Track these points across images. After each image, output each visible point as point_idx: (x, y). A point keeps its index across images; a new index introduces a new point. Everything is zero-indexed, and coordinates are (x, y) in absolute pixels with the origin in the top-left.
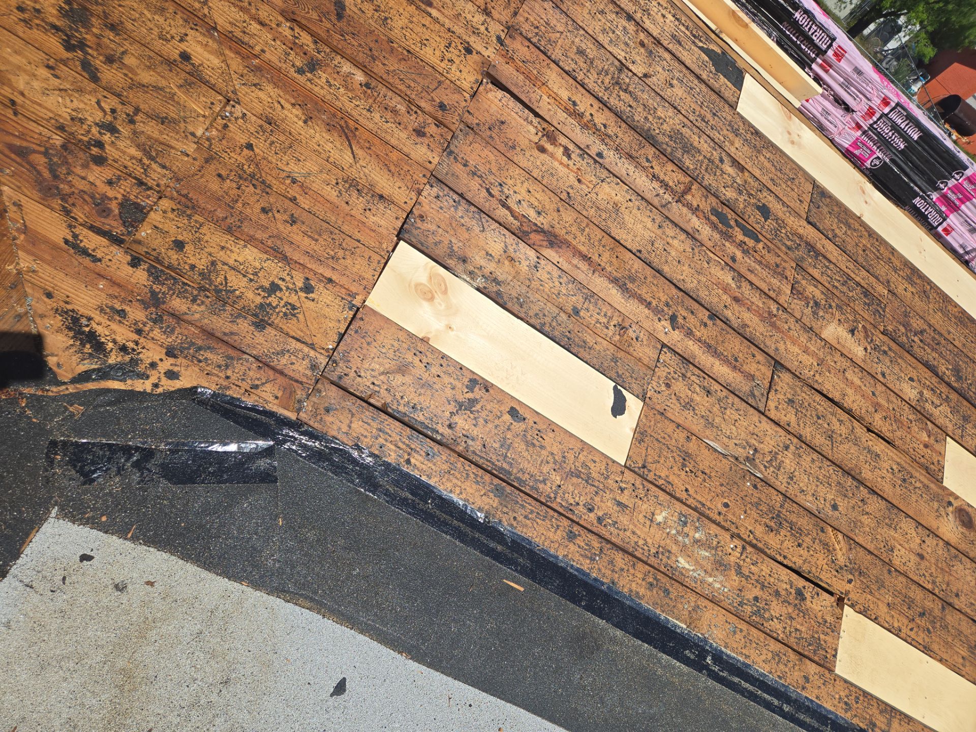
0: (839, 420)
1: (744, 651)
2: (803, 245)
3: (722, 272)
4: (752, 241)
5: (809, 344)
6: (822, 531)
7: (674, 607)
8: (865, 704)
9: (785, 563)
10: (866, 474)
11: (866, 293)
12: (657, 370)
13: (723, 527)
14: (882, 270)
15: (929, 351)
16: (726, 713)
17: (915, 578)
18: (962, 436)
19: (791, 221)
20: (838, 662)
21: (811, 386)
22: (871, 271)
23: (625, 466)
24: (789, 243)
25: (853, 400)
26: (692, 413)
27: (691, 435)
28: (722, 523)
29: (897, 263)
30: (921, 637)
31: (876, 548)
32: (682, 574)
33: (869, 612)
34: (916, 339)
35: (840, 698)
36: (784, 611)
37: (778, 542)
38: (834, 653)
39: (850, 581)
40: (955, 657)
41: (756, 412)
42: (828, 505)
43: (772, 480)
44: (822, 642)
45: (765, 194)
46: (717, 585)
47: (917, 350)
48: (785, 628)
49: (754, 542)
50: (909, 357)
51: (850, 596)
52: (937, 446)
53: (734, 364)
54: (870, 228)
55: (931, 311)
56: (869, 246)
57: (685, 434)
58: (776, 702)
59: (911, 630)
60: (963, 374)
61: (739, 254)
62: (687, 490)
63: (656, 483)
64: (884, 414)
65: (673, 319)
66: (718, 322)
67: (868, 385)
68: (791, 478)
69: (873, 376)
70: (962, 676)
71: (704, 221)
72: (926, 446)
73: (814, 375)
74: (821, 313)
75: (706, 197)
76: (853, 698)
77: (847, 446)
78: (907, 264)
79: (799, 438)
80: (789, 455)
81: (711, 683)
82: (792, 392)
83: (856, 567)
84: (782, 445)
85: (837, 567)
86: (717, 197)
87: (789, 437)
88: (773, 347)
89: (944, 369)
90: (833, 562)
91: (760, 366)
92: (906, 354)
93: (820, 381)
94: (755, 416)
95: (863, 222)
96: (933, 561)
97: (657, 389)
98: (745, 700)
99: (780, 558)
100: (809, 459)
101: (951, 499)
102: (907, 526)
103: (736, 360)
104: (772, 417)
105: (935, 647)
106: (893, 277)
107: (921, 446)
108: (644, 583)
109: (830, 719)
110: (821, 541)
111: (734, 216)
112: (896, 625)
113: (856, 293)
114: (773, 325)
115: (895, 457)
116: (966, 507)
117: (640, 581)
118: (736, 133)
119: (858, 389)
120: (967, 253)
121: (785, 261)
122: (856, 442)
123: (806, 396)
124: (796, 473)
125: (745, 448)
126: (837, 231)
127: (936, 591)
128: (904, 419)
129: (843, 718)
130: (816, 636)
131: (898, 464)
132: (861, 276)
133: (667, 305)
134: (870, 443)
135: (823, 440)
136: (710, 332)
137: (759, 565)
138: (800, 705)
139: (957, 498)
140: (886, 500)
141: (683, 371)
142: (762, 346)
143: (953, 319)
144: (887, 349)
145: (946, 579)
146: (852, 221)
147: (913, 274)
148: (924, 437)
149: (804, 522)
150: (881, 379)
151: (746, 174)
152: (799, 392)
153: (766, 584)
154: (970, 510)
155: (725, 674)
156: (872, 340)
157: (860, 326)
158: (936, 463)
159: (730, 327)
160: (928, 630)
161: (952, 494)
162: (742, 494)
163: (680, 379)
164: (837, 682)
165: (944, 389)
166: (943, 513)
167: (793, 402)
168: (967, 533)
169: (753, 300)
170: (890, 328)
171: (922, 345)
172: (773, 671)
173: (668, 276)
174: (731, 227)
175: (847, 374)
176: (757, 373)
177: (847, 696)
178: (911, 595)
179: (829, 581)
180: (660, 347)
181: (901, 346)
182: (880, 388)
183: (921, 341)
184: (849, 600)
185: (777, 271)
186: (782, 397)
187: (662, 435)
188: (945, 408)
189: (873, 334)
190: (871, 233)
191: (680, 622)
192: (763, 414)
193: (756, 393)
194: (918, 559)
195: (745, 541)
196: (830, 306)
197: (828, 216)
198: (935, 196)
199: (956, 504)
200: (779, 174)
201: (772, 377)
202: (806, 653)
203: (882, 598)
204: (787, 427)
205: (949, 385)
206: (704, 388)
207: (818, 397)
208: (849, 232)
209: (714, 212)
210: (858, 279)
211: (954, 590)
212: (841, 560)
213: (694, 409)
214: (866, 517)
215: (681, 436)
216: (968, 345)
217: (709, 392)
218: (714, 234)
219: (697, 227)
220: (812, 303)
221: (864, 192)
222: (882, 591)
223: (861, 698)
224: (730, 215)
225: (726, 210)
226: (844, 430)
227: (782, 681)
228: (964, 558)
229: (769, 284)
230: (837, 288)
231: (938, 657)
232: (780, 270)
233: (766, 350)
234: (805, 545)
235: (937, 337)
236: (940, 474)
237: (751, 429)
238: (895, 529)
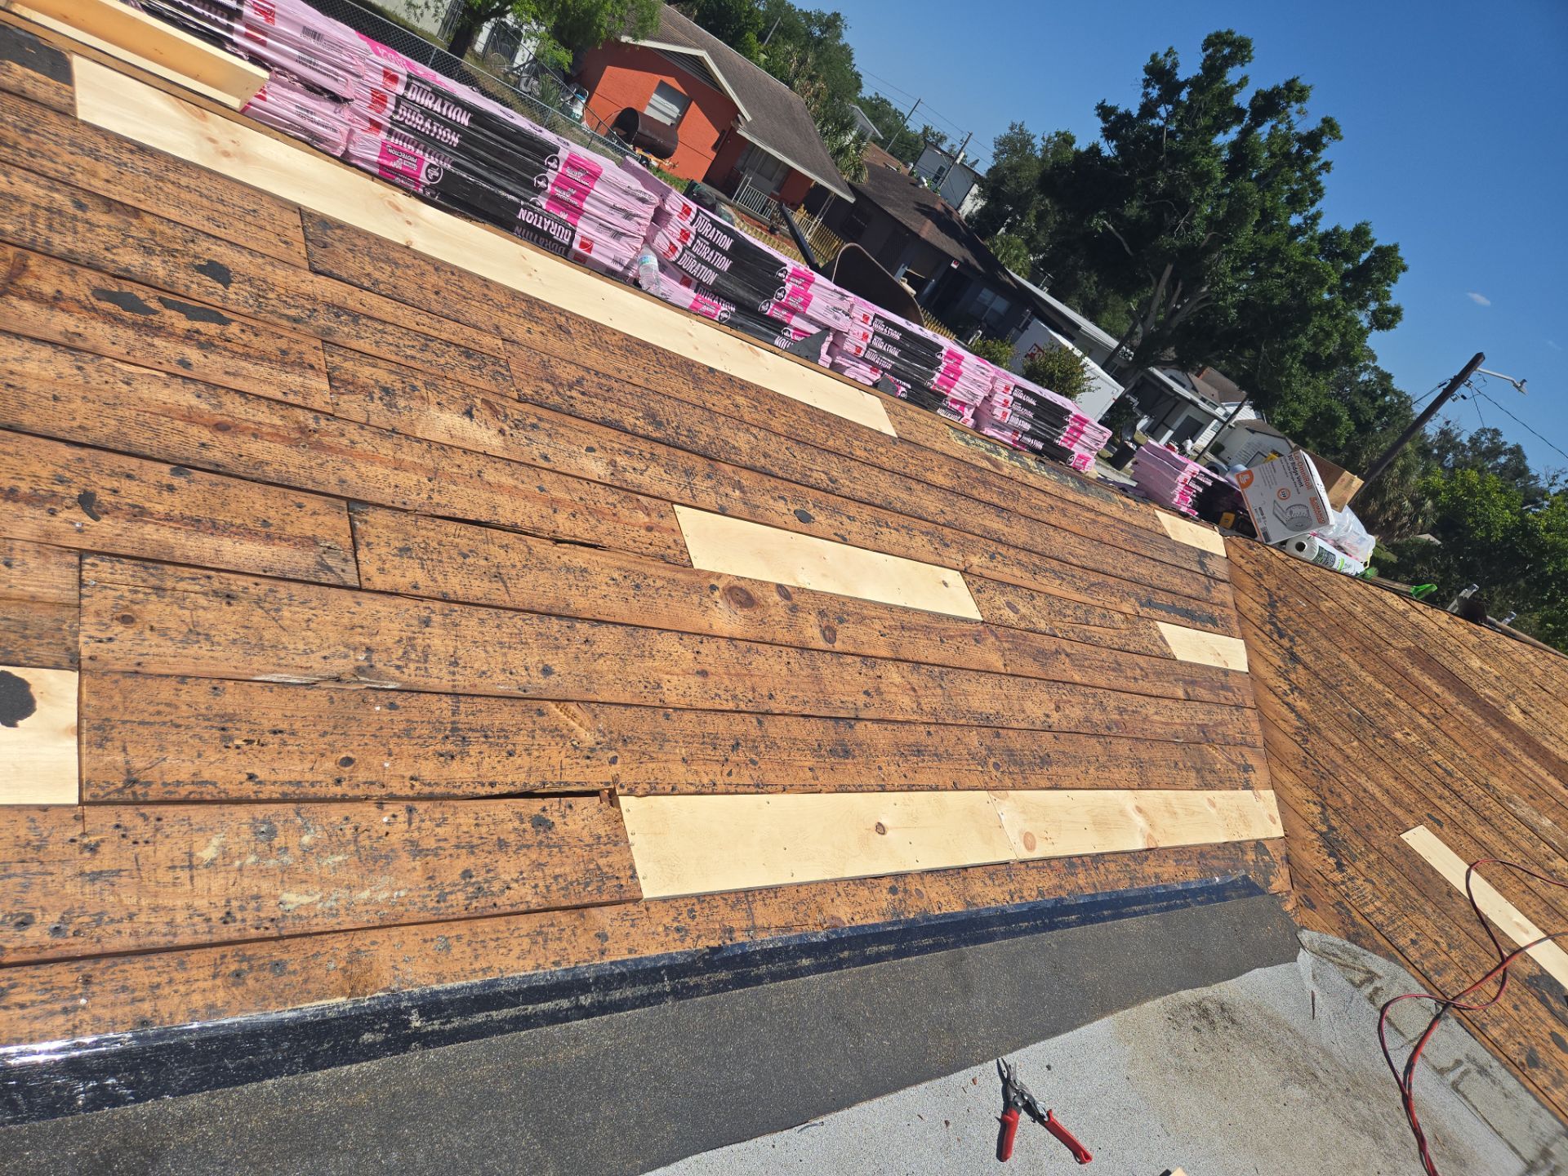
0: (501, 547)
1: (477, 966)
2: (321, 308)
3: (167, 391)
4: (213, 325)
5: (399, 455)
6: (540, 713)
7: (306, 981)
8: (707, 911)
9: (496, 791)
10: (579, 602)
11: (468, 353)
12: (85, 602)
13: (356, 800)
14: (477, 313)
15: (600, 403)
16: (483, 1081)
17: (708, 705)
18: (694, 497)
19: (280, 276)
20: (642, 881)
21: (432, 516)
22: (462, 318)
23: (82, 803)
24: (292, 312)
25: (509, 510)
26: (206, 646)
27: (217, 683)
28: (351, 794)
29: (501, 298)
30: (746, 776)
31: (635, 695)
32: (300, 917)
33: (659, 787)
34: (574, 393)
35: (666, 928)
36: (524, 862)
37: (471, 769)
38: (629, 873)
39: (613, 761)
40: (801, 774)
41: (344, 592)
42: (534, 673)
43: (421, 682)
44: (606, 869)
45: (205, 245)
46: (382, 896)
47: (582, 408)
48: (536, 886)
49: (427, 790)
50: (574, 421)
51: (622, 781)
52: (665, 523)
53: (265, 532)
54: (433, 258)
55: (581, 351)
56: (442, 284)
57: (206, 685)
58: (565, 1003)
59: (730, 774)
60: (662, 417)
61: (193, 354)
62: (251, 777)
63: (176, 797)
64: (570, 510)
65: (87, 501)
66: (197, 474)
67: (526, 480)
68: (456, 664)
69: (529, 465)
70: (820, 792)
71: (85, 314)
72: (649, 529)
73: (430, 497)
74: (402, 403)
75: (73, 275)
76: (685, 915)
77: (530, 577)
78: (515, 295)
79: (445, 599)
80: (437, 631)
81: (432, 1054)
82: (401, 536)
83: (615, 736)
84: (415, 622)
85: (586, 753)
86: (99, 269)
87: (424, 604)
88: (333, 480)
89: (633, 421)
90: (576, 748)
91: (321, 519)
92: (569, 419)
93: (444, 502)
94: (346, 599)
95: (415, 252)
96: (721, 670)
97: (103, 636)
98: (508, 1037)
99: (482, 791)
100: (474, 622)
101: (713, 582)
102: (667, 644)
103: (265, 524)
104: (379, 586)
105: (771, 777)
106: (503, 320)
107: (643, 532)
108: (218, 982)
109: (664, 967)
110: (543, 730)
111: (152, 292)
112: (706, 781)
113: (452, 356)
114: (319, 446)
115: (609, 561)
116: (736, 583)
117: (209, 984)
118: (94, 154)
119: (513, 492)
120: (627, 268)
121: (297, 342)
122: (543, 566)
123: (429, 532)
124: (460, 653)
125: (346, 656)
126: (377, 275)
127: (743, 707)
128: (602, 505)
129: (681, 953)
130: (592, 866)
131: (619, 569)
132: (448, 330)
133: (61, 481)
134: (565, 558)
135: (486, 584)
136: (190, 495)
137: (450, 820)
138: (607, 980)
139: (719, 576)
140: (622, 624)
141: (153, 581)
142: (310, 486)
143: (617, 351)
144: (535, 421)
145: (748, 684)
146: (397, 255)
147: (533, 307)
148: (642, 517)
149: (505, 716)
150: (545, 464)
151: (149, 219)
152: (414, 531)
153: (475, 841)
154: (742, 584)
155: (456, 1022)
156: (506, 416)
157: (478, 401)
158: (672, 545)
159: (230, 475)
160: (753, 762)
161: (711, 574)
162: (372, 729)
163: (153, 598)
164: (653, 909)
165: (645, 446)
166: (709, 604)
167: (409, 549)
168: (751, 614)
169: (256, 419)
170: (528, 391)
171: (586, 399)
172: (541, 961)
173: (37, 429)
174: (155, 312)
175: (486, 477)
176: (319, 532)
177: (675, 919)
178: (710, 729)
179: (580, 779)
180: (76, 560)
181: (556, 409)
182: (548, 478)
183: (583, 394)
184: (622, 787)
185: (285, 360)
186: (383, 550)
187: (151, 709)
188: (654, 470)
189: (504, 407)
190: (438, 266)
191: (332, 996)
192: (360, 589)
193: (330, 562)
194: (699, 679)
195: (407, 798)
196: (414, 388)
197: (350, 255)
198: (542, 201)
199: (721, 584)
200: (221, 208)
201: (353, 527)
202: (586, 901)
203: (671, 757)
204: (414, 592)
205: (647, 438)
206: (216, 593)
207: (451, 527)
208: (398, 273)
209: (101, 294)
210: (444, 336)
211: (765, 692)
212: (588, 738)
213: (208, 637)
214: (601, 661)
215: (199, 694)
216: (653, 377)
217: (229, 598)
218: (120, 332)
219: (72, 329)
220: (377, 394)
221: (398, 209)
222: (667, 747)
223: (697, 907)
224: (141, 293)
225: (127, 287)
226: (515, 557)
227: (565, 965)
228: (760, 647)
229: (281, 384)
230: (413, 358)
231: (780, 788)
232: (292, 357)
233: (321, 489)
234: (519, 749)
235: (603, 381)
236: (685, 556)
237: (345, 621)
238: (652, 656)
